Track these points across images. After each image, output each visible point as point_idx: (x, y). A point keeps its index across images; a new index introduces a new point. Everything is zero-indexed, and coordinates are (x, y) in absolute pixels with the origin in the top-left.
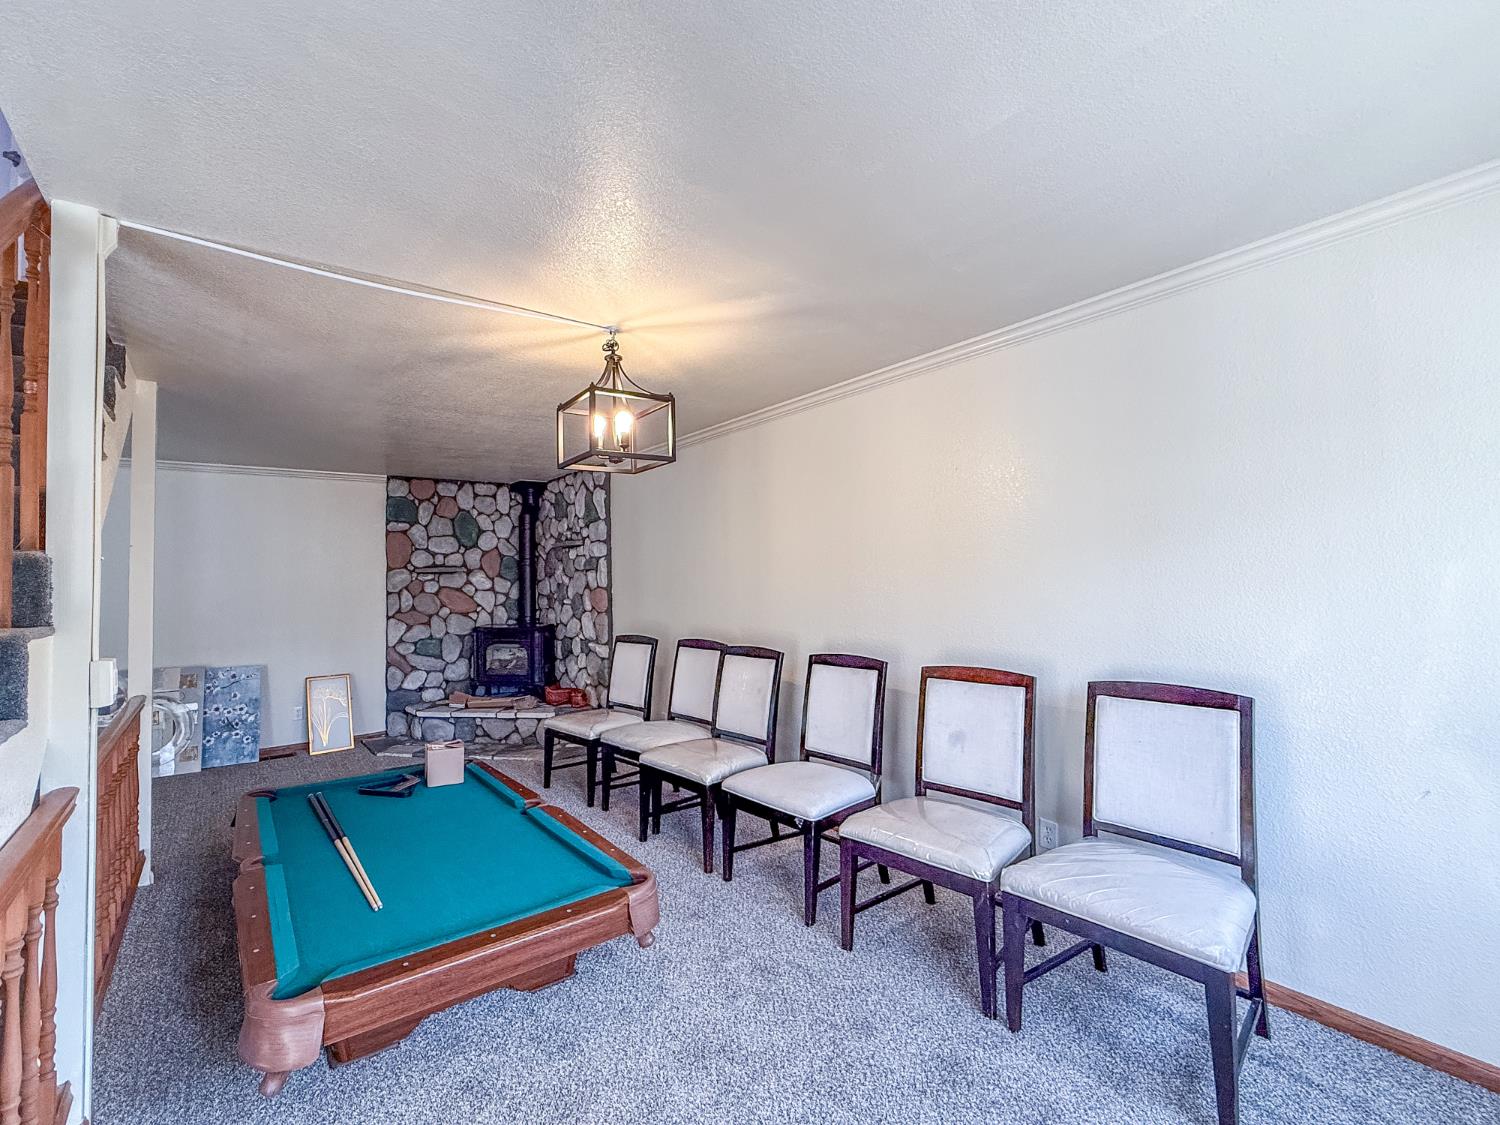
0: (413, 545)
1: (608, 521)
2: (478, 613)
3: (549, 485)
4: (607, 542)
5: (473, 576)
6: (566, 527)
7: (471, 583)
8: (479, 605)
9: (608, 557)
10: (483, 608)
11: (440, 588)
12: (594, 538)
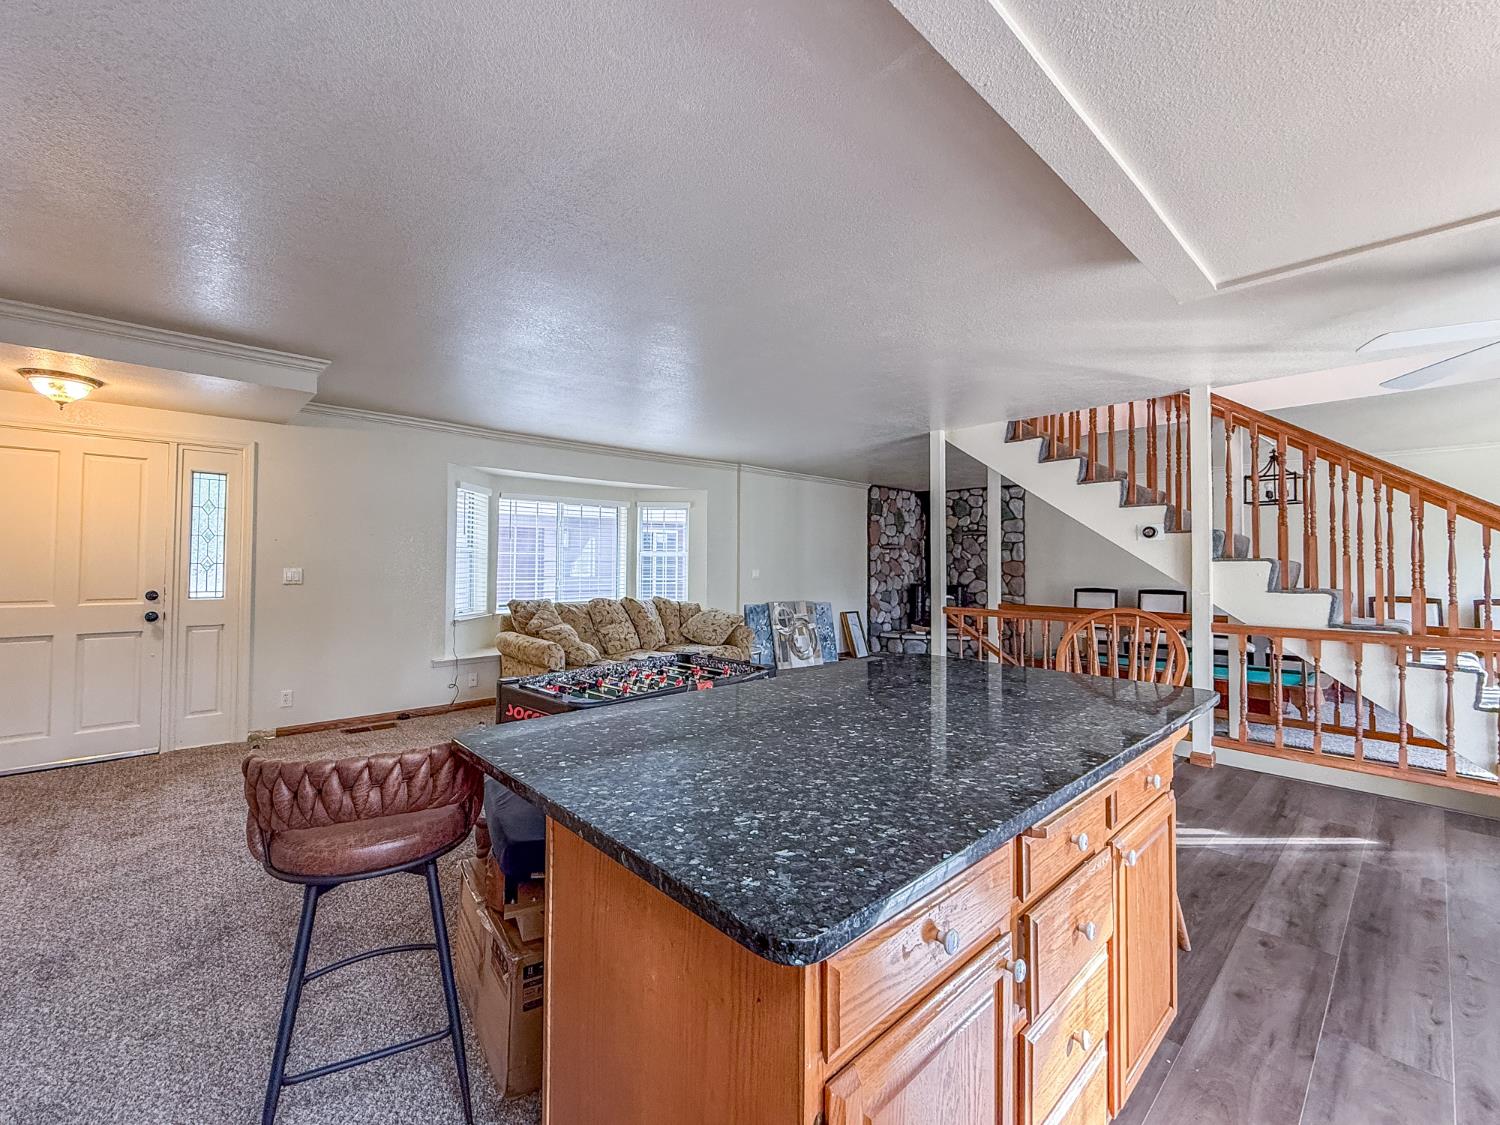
12: (1010, 530)
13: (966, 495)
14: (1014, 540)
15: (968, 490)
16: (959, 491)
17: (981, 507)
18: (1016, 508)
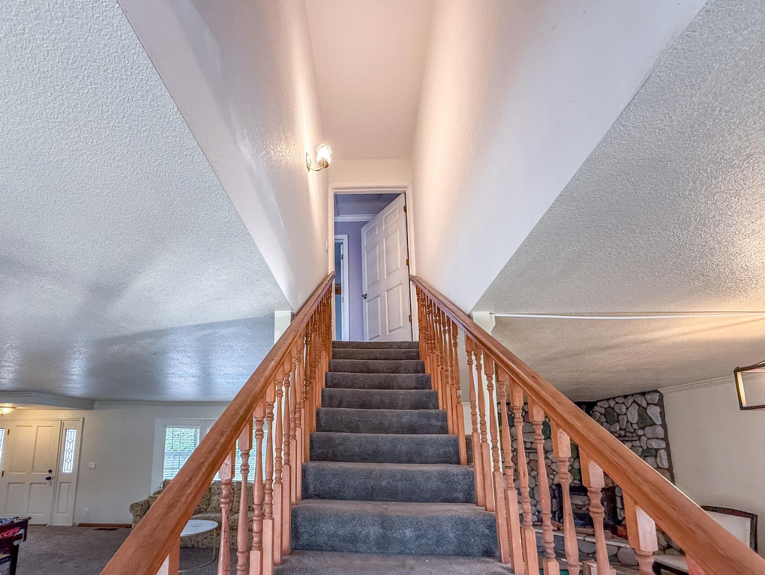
0: (513, 437)
1: (664, 425)
2: (554, 475)
3: (599, 404)
4: (666, 439)
5: (550, 454)
6: (618, 428)
7: (548, 459)
8: (554, 471)
9: (667, 449)
10: (557, 473)
11: (530, 460)
12: (651, 437)
13: (612, 403)
14: (656, 447)
15: (614, 398)
16: (608, 400)
17: (626, 414)
18: (653, 414)
